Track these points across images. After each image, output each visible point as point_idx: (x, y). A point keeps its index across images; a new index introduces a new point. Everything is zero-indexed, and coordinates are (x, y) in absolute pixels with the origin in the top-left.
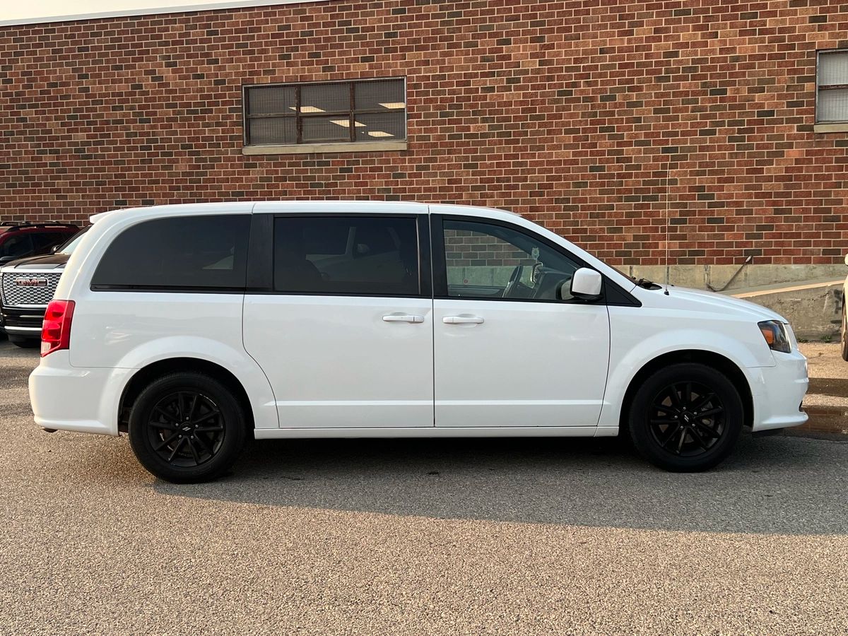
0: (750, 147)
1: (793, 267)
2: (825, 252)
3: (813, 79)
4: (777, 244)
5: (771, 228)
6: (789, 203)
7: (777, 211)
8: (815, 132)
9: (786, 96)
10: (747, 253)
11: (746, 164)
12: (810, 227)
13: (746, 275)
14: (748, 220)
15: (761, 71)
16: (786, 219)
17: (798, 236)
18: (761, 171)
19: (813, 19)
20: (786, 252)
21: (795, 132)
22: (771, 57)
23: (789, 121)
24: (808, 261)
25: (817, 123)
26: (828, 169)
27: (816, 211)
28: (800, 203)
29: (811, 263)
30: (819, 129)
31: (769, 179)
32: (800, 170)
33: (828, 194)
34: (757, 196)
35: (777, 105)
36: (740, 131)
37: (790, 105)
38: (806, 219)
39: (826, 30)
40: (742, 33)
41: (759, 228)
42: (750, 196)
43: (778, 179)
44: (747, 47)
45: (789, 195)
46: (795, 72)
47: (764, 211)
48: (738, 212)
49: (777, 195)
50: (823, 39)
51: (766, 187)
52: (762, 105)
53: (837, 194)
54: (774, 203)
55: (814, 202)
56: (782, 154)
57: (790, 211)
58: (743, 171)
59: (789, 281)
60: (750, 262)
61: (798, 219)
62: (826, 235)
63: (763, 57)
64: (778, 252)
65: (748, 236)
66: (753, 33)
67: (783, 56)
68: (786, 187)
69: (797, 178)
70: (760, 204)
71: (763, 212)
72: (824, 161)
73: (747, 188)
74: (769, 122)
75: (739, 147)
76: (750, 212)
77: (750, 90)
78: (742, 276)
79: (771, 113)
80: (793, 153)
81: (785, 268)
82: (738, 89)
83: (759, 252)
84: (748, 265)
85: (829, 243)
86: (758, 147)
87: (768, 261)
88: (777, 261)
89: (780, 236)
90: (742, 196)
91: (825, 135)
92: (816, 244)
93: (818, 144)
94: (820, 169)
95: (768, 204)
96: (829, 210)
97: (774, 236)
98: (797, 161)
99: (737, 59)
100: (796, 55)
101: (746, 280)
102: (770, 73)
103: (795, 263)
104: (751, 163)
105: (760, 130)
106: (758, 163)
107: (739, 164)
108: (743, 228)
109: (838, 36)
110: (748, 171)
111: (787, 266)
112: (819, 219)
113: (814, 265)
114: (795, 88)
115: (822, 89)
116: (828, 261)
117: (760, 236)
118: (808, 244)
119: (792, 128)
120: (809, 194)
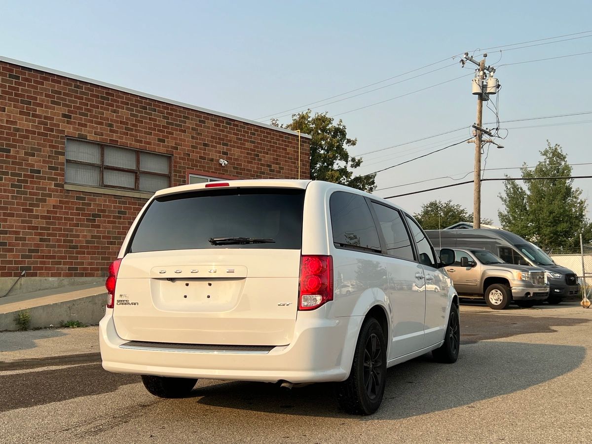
0: (25, 193)
1: (51, 279)
2: (69, 269)
3: (63, 154)
4: (41, 263)
5: (37, 251)
6: (49, 235)
7: (41, 240)
8: (65, 188)
9: (47, 162)
10: (22, 269)
11: (23, 204)
12: (60, 252)
13: (21, 284)
14: (23, 245)
15: (33, 142)
16: (47, 246)
17: (54, 257)
18: (32, 211)
19: (64, 116)
20: (46, 269)
21: (53, 187)
22: (39, 134)
23: (49, 179)
24: (59, 275)
25: (66, 183)
26: (72, 214)
27: (65, 241)
28: (55, 235)
29: (61, 276)
30: (67, 187)
31: (37, 217)
32: (56, 213)
33: (72, 230)
34: (29, 228)
35: (42, 167)
36: (19, 181)
37: (50, 168)
38: (59, 246)
39: (71, 124)
40: (21, 113)
41: (30, 251)
42: (24, 228)
43: (43, 217)
44: (24, 124)
45: (48, 229)
46: (53, 147)
47: (34, 239)
48: (17, 239)
49: (42, 229)
50: (69, 130)
51: (35, 222)
52: (33, 165)
53: (77, 231)
54: (40, 234)
55: (64, 235)
56: (45, 201)
57: (49, 240)
58: (20, 210)
59: (48, 289)
60: (24, 276)
61: (54, 246)
62: (70, 258)
63: (34, 133)
64: (41, 268)
65: (23, 256)
66: (28, 114)
67: (46, 135)
68: (47, 223)
69: (54, 218)
70: (31, 234)
71: (32, 239)
72: (69, 208)
73: (23, 222)
74: (37, 178)
75: (18, 192)
76: (24, 239)
77: (26, 154)
78: (18, 286)
79: (39, 172)
80: (52, 201)
81: (46, 280)
82: (18, 151)
83: (29, 268)
84: (23, 278)
85: (71, 263)
86: (31, 193)
87: (35, 275)
88: (41, 275)
89: (43, 257)
90: (20, 227)
91: (70, 192)
92: (65, 263)
93: (66, 197)
94: (67, 213)
95: (36, 234)
96: (72, 241)
97: (39, 257)
98: (54, 207)
99: (17, 130)
100: (54, 136)
101: (20, 288)
102: (39, 144)
103: (52, 276)
104: (25, 204)
105: (32, 182)
106: (31, 205)
107: (18, 204)
108: (19, 251)
109: (77, 130)
110: (24, 210)
111: (46, 278)
112: (66, 247)
113: (63, 278)
114: (53, 158)
115: (68, 161)
116: (70, 275)
117: (30, 257)
118: (60, 263)
119: (50, 184)
120: (60, 229)
